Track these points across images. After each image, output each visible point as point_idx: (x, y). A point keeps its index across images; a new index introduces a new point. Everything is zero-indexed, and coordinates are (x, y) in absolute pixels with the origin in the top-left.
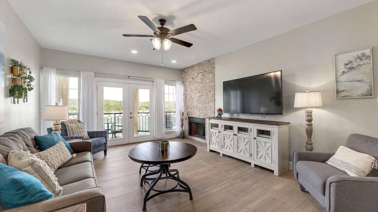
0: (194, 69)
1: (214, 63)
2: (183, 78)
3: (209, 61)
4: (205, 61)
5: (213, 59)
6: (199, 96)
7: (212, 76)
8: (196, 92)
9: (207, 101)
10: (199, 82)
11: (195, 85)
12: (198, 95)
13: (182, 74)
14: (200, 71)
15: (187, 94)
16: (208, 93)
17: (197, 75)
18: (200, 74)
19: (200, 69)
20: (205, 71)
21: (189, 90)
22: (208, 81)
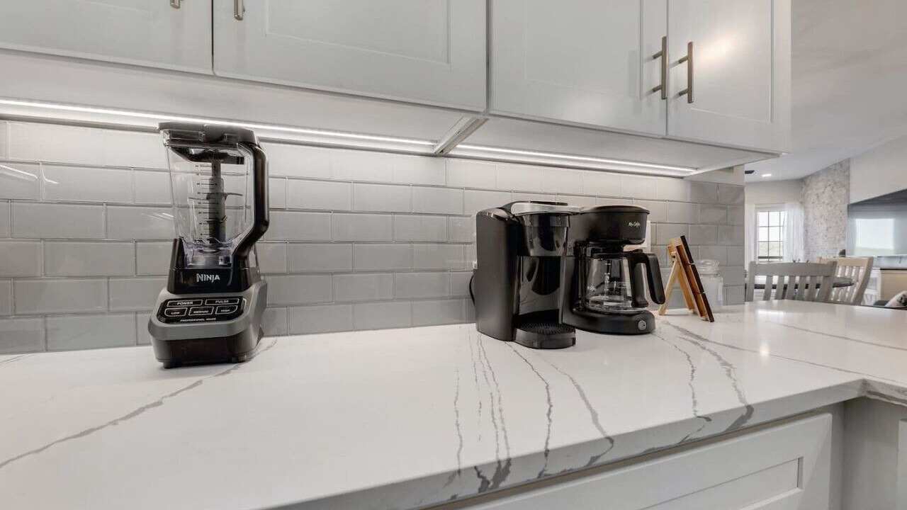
0: (820, 179)
1: (849, 168)
2: (803, 196)
3: (841, 164)
4: (836, 164)
5: (848, 161)
6: (825, 229)
7: (844, 191)
8: (822, 221)
9: (838, 237)
10: (827, 202)
11: (821, 208)
12: (825, 226)
13: (802, 188)
14: (829, 183)
15: (808, 225)
16: (839, 222)
17: (822, 190)
18: (828, 188)
19: (829, 178)
20: (835, 183)
21: (811, 217)
22: (839, 201)
